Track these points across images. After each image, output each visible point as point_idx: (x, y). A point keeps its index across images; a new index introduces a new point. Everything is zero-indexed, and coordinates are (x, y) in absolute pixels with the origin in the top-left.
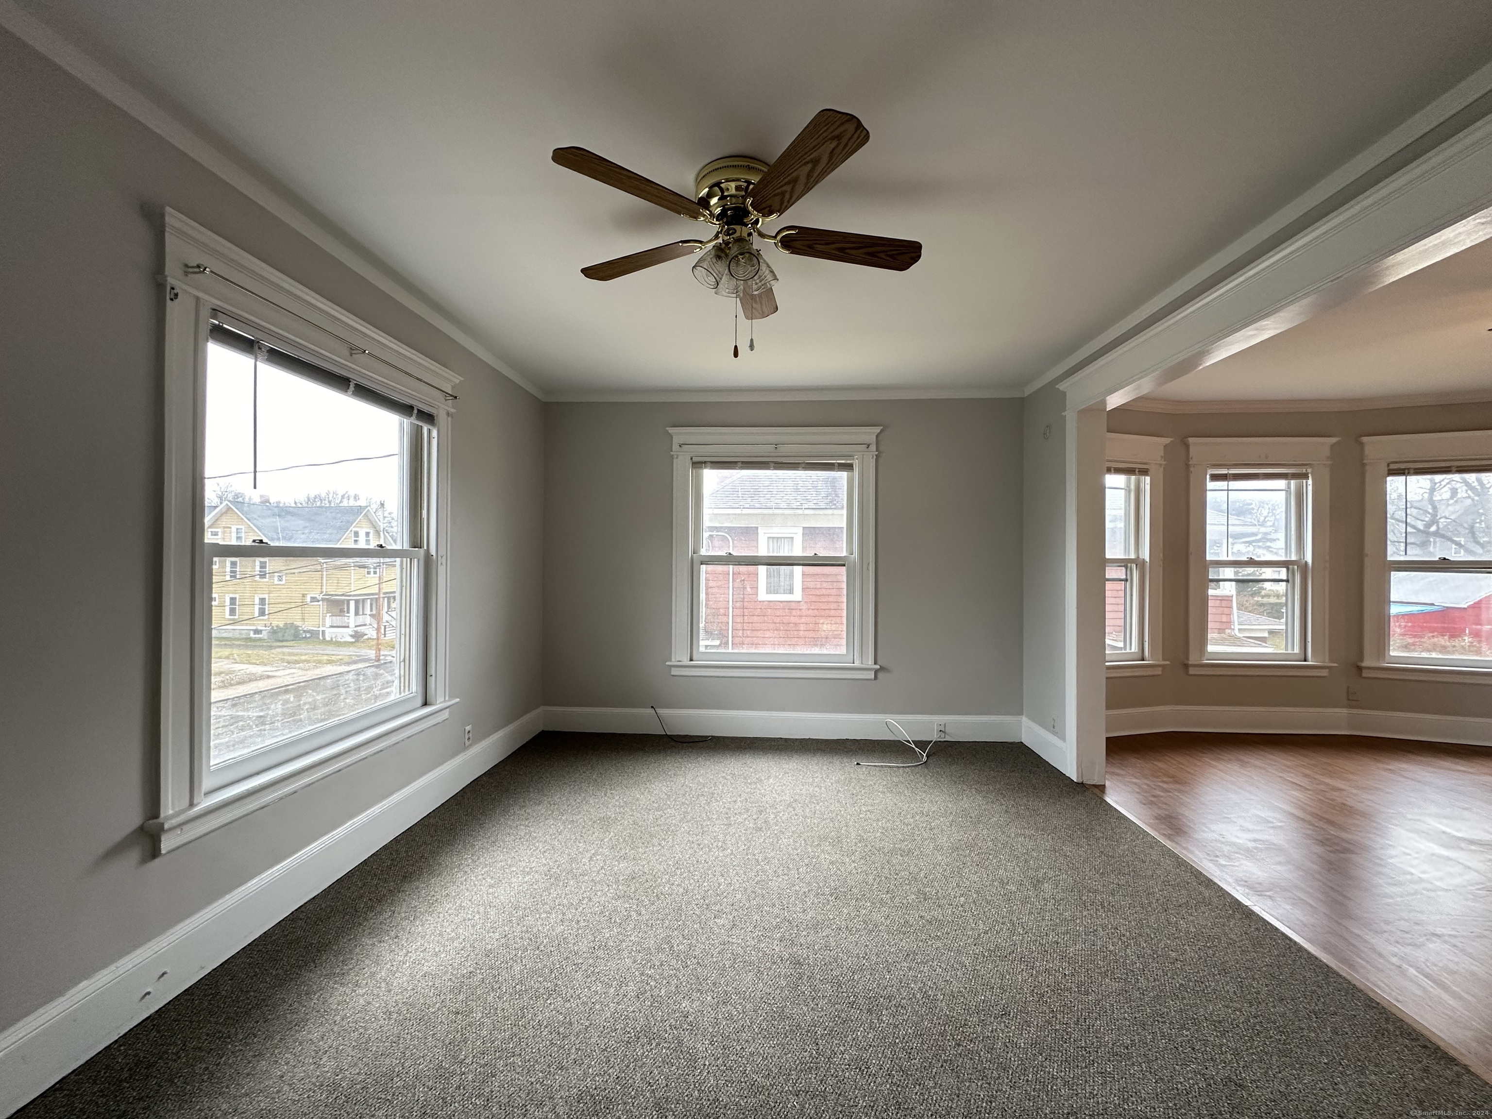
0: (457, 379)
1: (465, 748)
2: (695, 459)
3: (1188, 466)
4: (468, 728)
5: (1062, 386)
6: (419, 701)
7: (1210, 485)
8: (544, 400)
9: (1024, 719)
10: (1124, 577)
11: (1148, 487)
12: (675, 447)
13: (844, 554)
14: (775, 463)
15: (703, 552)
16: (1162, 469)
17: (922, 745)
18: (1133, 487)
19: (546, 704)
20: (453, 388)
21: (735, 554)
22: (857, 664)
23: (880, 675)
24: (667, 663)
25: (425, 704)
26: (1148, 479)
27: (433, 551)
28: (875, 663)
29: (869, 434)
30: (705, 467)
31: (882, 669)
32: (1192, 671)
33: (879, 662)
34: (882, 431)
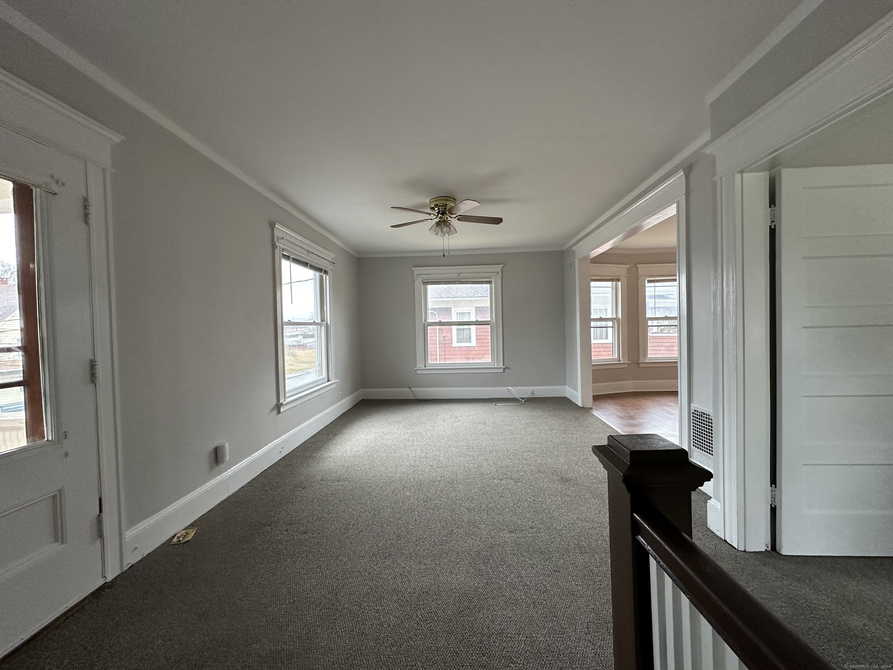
0: (333, 256)
1: (340, 400)
2: (424, 281)
3: (638, 277)
4: (340, 393)
5: (574, 248)
6: (326, 380)
7: (647, 285)
8: (357, 257)
9: (567, 387)
10: (612, 326)
11: (620, 287)
12: (415, 276)
13: (489, 319)
14: (458, 281)
15: (429, 321)
16: (626, 279)
17: (523, 399)
18: (614, 286)
19: (363, 387)
20: (332, 259)
21: (442, 321)
22: (496, 366)
23: (506, 370)
24: (415, 368)
25: (328, 381)
26: (620, 283)
27: (329, 323)
28: (504, 366)
29: (498, 268)
30: (429, 284)
31: (506, 368)
32: (641, 365)
33: (505, 364)
34: (503, 266)
